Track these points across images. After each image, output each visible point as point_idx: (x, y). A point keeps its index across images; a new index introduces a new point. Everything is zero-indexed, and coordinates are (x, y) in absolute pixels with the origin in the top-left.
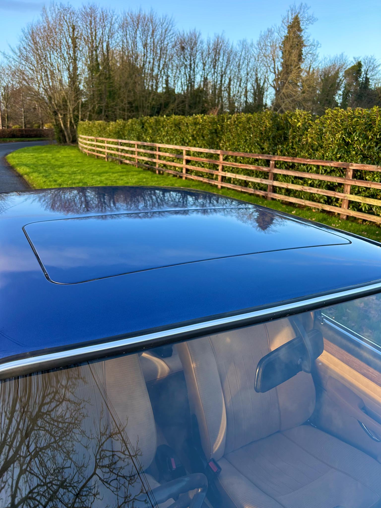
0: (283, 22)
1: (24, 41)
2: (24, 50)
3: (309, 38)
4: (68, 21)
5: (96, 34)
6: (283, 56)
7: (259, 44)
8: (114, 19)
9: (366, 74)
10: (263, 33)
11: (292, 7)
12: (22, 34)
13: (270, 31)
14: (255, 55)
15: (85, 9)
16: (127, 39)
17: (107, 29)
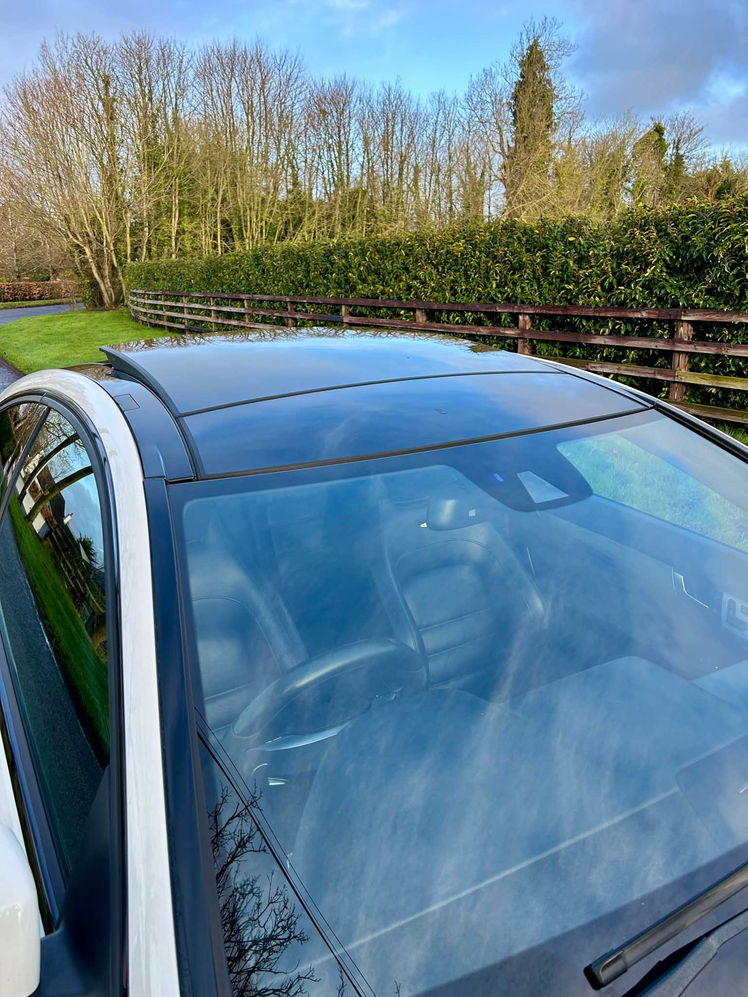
0: (512, 55)
1: (8, 110)
2: (10, 128)
4: (94, 68)
5: (150, 91)
6: (515, 120)
7: (469, 98)
8: (185, 60)
9: (677, 148)
10: (474, 79)
11: (528, 24)
12: (4, 96)
13: (488, 74)
14: (462, 120)
15: (126, 42)
16: (212, 99)
17: (173, 81)
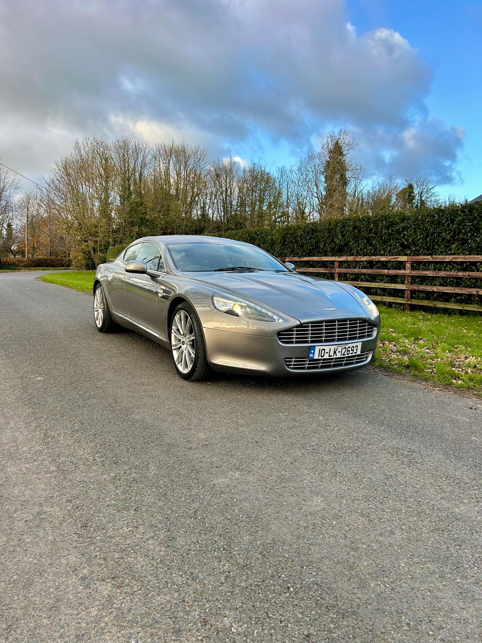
0: (323, 148)
1: (57, 173)
2: (57, 181)
3: (351, 163)
4: (101, 154)
5: (128, 166)
6: (325, 180)
7: (300, 170)
8: (146, 151)
9: (421, 196)
10: (303, 159)
11: (331, 133)
12: (56, 167)
14: (295, 180)
15: (118, 142)
16: (160, 168)
17: (139, 160)
